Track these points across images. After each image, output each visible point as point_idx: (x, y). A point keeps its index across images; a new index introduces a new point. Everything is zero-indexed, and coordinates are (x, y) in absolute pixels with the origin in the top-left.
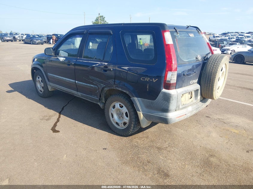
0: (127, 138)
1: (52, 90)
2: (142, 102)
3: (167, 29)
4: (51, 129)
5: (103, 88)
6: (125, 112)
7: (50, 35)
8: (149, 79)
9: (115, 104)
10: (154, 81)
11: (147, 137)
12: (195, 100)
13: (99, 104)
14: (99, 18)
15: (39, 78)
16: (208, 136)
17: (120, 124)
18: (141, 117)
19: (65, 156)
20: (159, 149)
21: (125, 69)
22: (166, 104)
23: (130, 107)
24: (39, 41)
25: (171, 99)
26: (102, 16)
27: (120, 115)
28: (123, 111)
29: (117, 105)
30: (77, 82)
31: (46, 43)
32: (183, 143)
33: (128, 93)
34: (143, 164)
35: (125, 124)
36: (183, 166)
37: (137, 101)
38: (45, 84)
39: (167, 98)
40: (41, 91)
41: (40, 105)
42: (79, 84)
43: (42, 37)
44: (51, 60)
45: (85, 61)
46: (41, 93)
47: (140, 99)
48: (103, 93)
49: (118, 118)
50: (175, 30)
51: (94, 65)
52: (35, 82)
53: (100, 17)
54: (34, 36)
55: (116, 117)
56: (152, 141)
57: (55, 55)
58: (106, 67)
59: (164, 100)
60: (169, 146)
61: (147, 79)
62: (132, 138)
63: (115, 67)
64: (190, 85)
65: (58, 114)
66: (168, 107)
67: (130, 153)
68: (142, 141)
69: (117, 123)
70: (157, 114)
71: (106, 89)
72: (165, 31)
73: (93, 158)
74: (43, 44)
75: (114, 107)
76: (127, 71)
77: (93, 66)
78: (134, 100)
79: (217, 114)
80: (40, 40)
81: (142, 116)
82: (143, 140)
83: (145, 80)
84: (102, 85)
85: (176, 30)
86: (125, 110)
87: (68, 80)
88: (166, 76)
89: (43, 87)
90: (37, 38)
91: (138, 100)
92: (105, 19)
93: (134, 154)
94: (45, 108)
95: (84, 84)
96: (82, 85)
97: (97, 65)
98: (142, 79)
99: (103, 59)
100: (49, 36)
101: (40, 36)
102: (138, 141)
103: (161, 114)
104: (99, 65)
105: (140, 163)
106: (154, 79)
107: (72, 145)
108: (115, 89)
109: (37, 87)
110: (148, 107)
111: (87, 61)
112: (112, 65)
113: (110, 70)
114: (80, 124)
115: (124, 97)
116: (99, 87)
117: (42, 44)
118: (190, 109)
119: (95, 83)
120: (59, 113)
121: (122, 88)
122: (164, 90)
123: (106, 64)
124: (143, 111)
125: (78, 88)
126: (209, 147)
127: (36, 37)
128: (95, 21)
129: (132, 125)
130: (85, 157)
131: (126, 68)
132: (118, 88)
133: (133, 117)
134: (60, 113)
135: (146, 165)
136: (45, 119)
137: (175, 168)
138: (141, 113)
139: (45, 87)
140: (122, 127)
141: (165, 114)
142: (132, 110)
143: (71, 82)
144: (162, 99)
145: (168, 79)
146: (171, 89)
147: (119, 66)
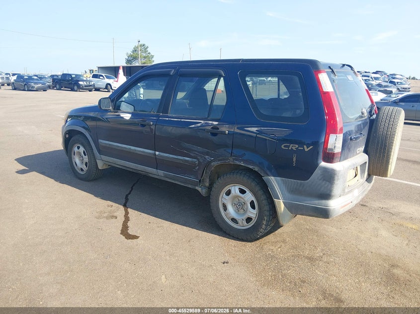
0: (252, 243)
1: (105, 167)
2: (284, 183)
3: (321, 69)
4: (121, 234)
5: (210, 163)
6: (250, 201)
7: (56, 75)
8: (297, 146)
9: (230, 188)
10: (306, 150)
11: (284, 241)
12: (361, 178)
13: (199, 189)
14: (138, 47)
15: (78, 148)
16: (377, 236)
17: (240, 222)
18: (280, 208)
19: (163, 276)
20: (311, 259)
21: (251, 130)
22: (326, 185)
23: (260, 193)
24: (40, 85)
25: (336, 178)
26: (144, 45)
27: (240, 206)
28: (246, 199)
29: (235, 190)
30: (157, 153)
31: (50, 88)
32: (342, 248)
33: (256, 169)
34: (295, 284)
35: (249, 220)
36: (358, 285)
37: (275, 183)
38: (93, 158)
39: (330, 176)
40: (82, 170)
41: (85, 193)
42: (161, 156)
43: (43, 78)
44: (107, 118)
45: (175, 120)
46: (82, 173)
47: (279, 178)
48: (208, 171)
49: (235, 211)
50: (331, 70)
51: (193, 126)
52: (71, 155)
53: (141, 46)
54: (30, 78)
55: (231, 209)
56: (294, 248)
57: (114, 109)
58: (215, 128)
59: (324, 180)
60: (324, 254)
61: (294, 147)
62: (261, 244)
63: (232, 128)
64: (357, 154)
65: (122, 208)
66: (331, 191)
67: (268, 269)
68: (279, 248)
69: (234, 220)
70: (309, 202)
71: (215, 164)
72: (320, 72)
73: (211, 280)
74: (46, 91)
75: (228, 193)
76: (255, 135)
77: (191, 126)
78: (269, 180)
79: (375, 201)
80: (40, 83)
81: (283, 206)
82: (279, 246)
83: (290, 148)
84: (207, 157)
85: (333, 71)
86: (249, 197)
87: (140, 151)
88: (326, 142)
89: (86, 163)
90: (36, 79)
91: (276, 181)
92: (148, 49)
93: (274, 269)
94: (96, 198)
95: (171, 156)
96: (168, 158)
97: (199, 125)
98: (284, 146)
99: (209, 115)
100: (55, 77)
101: (41, 78)
102: (271, 248)
103: (317, 202)
104: (201, 126)
105: (290, 282)
106: (305, 147)
107: (168, 257)
108: (233, 163)
109: (74, 164)
110: (293, 191)
111: (179, 120)
112: (227, 126)
113: (224, 133)
114: (166, 224)
115: (249, 177)
116: (201, 161)
117: (44, 91)
118: (356, 193)
119: (192, 155)
120: (123, 206)
121: (245, 161)
122: (323, 164)
123: (215, 123)
124: (284, 198)
125: (157, 163)
126: (383, 252)
127: (33, 79)
128: (132, 53)
129: (265, 222)
130: (197, 278)
131: (254, 129)
132: (237, 163)
133: (267, 208)
134: (125, 205)
135: (301, 287)
136: (105, 217)
137: (347, 288)
138: (281, 201)
139: (92, 164)
140: (243, 225)
141: (324, 202)
142: (263, 197)
143: (147, 153)
144: (320, 178)
145: (330, 146)
146: (334, 163)
147: (239, 126)
